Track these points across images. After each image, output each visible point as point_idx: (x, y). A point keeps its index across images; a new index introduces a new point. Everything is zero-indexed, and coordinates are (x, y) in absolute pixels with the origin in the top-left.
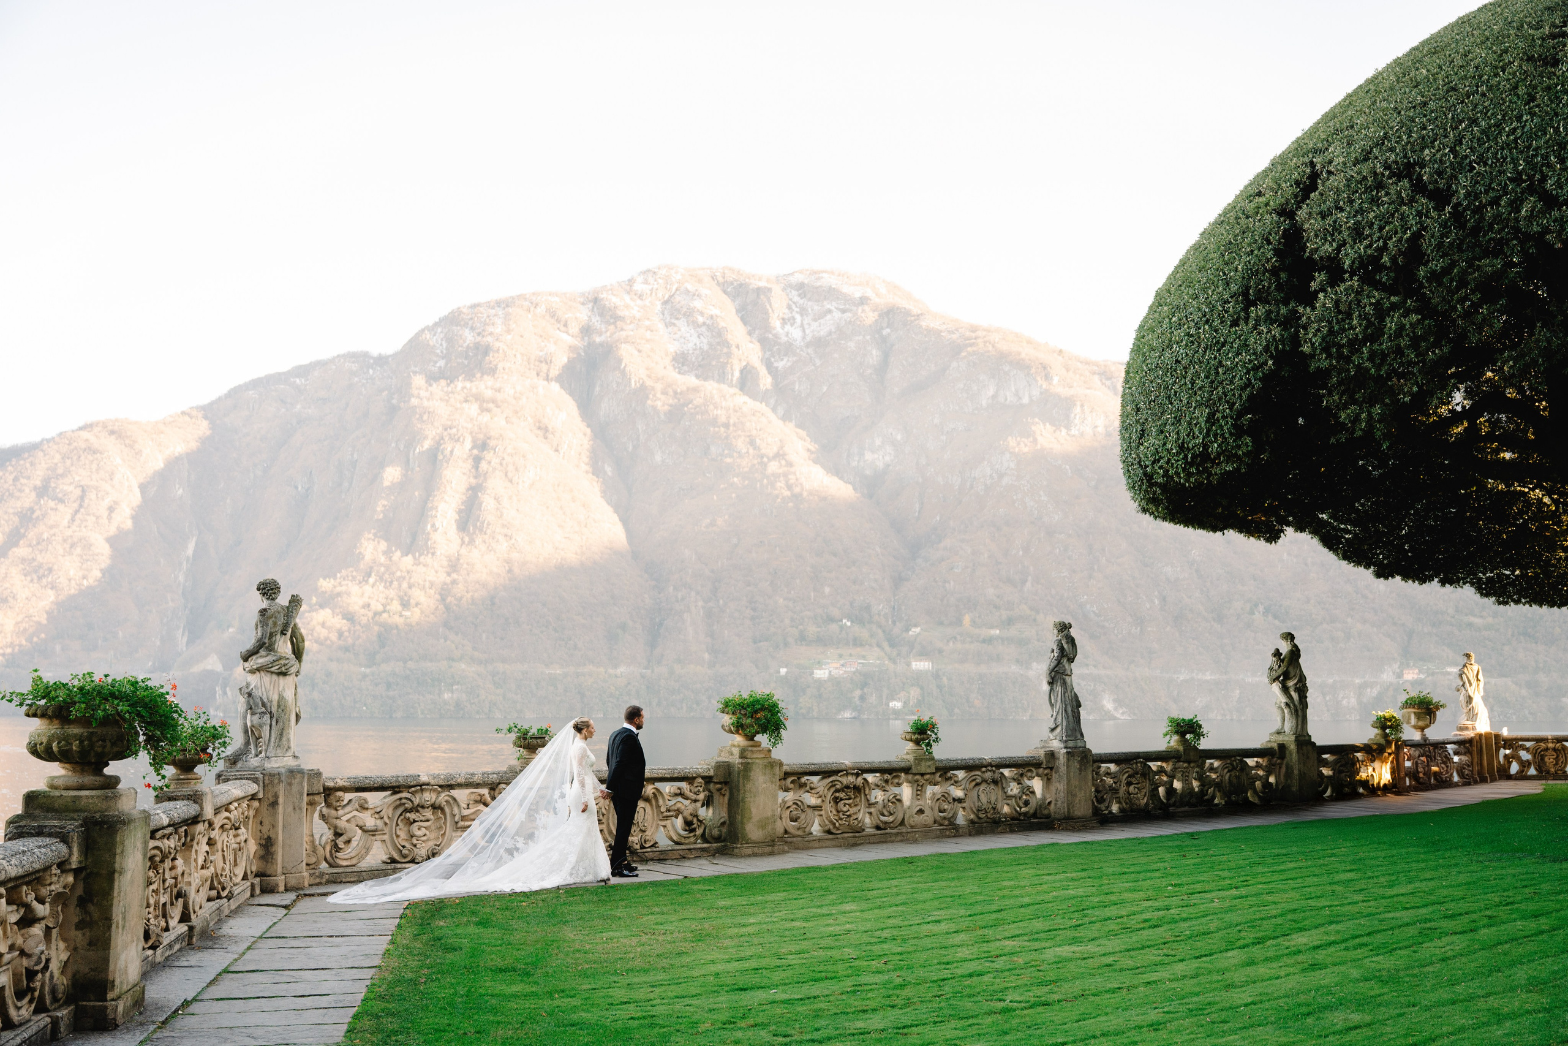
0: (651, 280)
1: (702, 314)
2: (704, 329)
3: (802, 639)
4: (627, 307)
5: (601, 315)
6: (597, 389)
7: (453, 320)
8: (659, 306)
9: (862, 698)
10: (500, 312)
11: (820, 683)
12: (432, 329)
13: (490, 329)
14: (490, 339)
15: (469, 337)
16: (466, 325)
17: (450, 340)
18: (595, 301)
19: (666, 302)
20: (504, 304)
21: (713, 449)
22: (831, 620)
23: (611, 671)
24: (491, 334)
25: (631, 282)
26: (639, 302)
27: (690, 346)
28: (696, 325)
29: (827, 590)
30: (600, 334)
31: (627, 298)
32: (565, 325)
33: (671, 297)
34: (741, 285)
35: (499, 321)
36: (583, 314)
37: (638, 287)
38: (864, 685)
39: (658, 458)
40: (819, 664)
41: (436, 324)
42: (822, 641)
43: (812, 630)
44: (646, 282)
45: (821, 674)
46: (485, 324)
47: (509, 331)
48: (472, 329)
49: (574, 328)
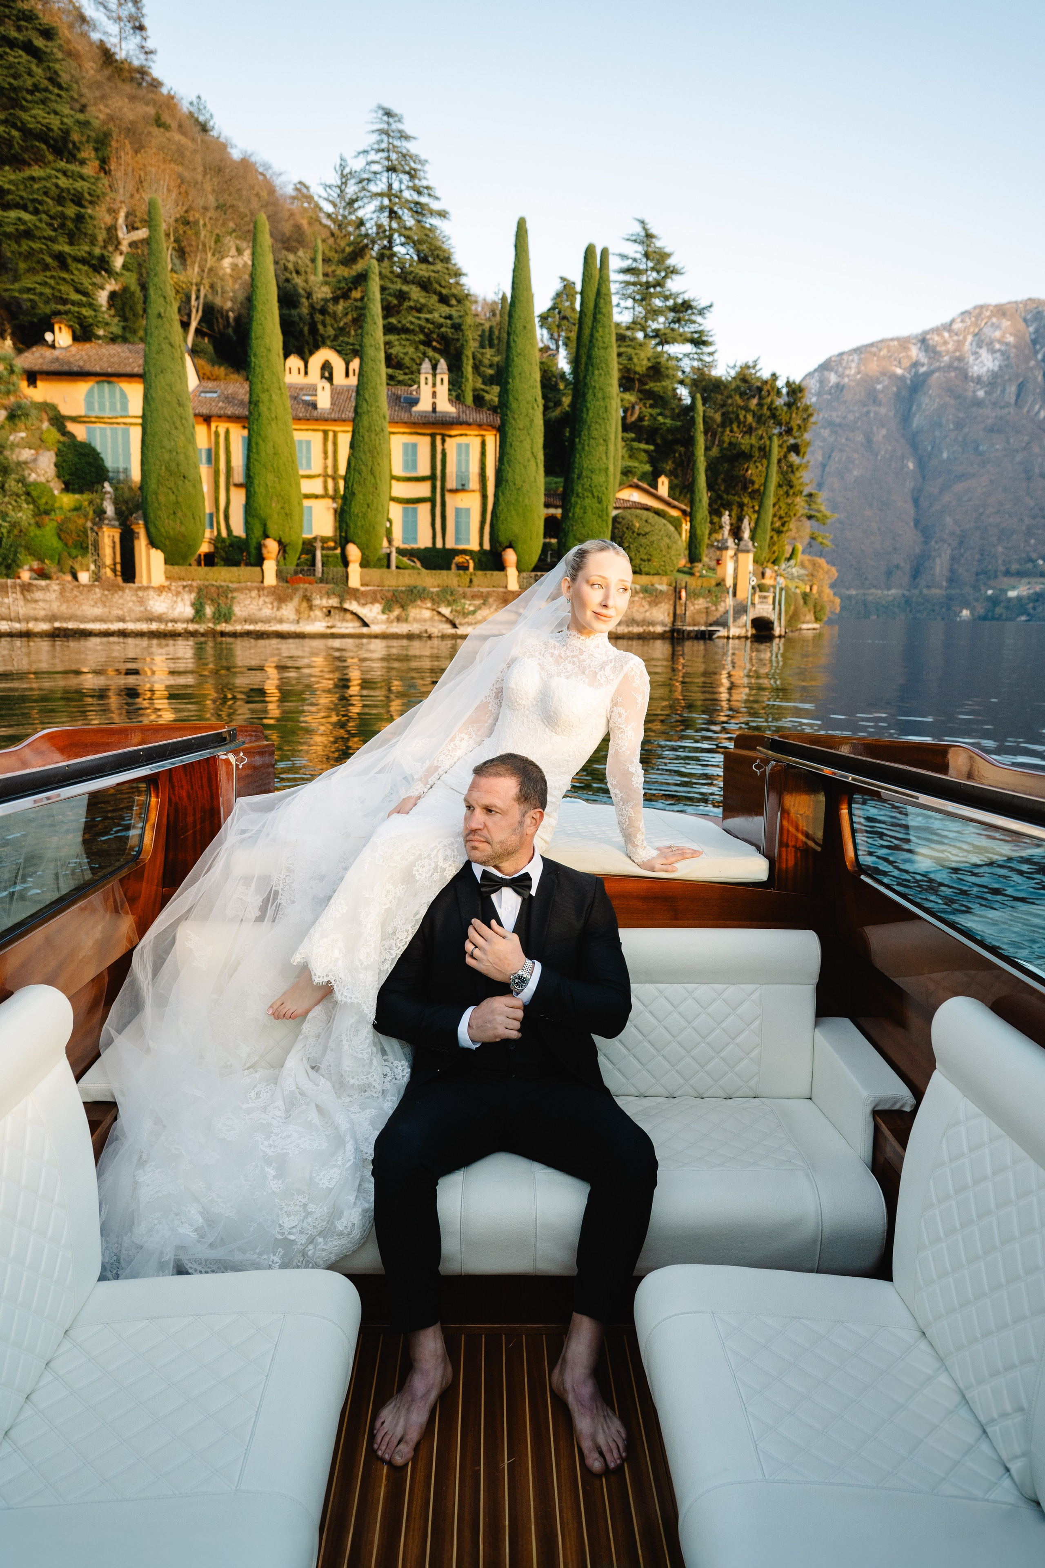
0: (967, 319)
1: (999, 342)
2: (998, 355)
3: (1007, 573)
4: (945, 343)
5: (926, 351)
6: (914, 408)
7: (825, 367)
8: (970, 338)
9: (1034, 608)
10: (856, 357)
11: (1010, 599)
12: (810, 375)
13: (847, 372)
14: (846, 380)
15: (833, 378)
16: (831, 370)
17: (821, 382)
18: (923, 340)
19: (976, 335)
20: (857, 350)
21: (981, 448)
22: (1031, 560)
23: (885, 592)
24: (848, 376)
25: (953, 322)
26: (955, 338)
27: (985, 369)
28: (993, 351)
29: (1033, 541)
30: (923, 365)
31: (946, 335)
32: (900, 362)
33: (980, 330)
34: (1038, 313)
35: (854, 365)
36: (915, 352)
37: (957, 326)
38: (1037, 600)
39: (945, 455)
40: (1013, 588)
41: (816, 370)
42: (1020, 574)
43: (1015, 567)
44: (963, 321)
45: (1012, 594)
46: (845, 368)
47: (859, 373)
48: (836, 372)
49: (906, 363)
